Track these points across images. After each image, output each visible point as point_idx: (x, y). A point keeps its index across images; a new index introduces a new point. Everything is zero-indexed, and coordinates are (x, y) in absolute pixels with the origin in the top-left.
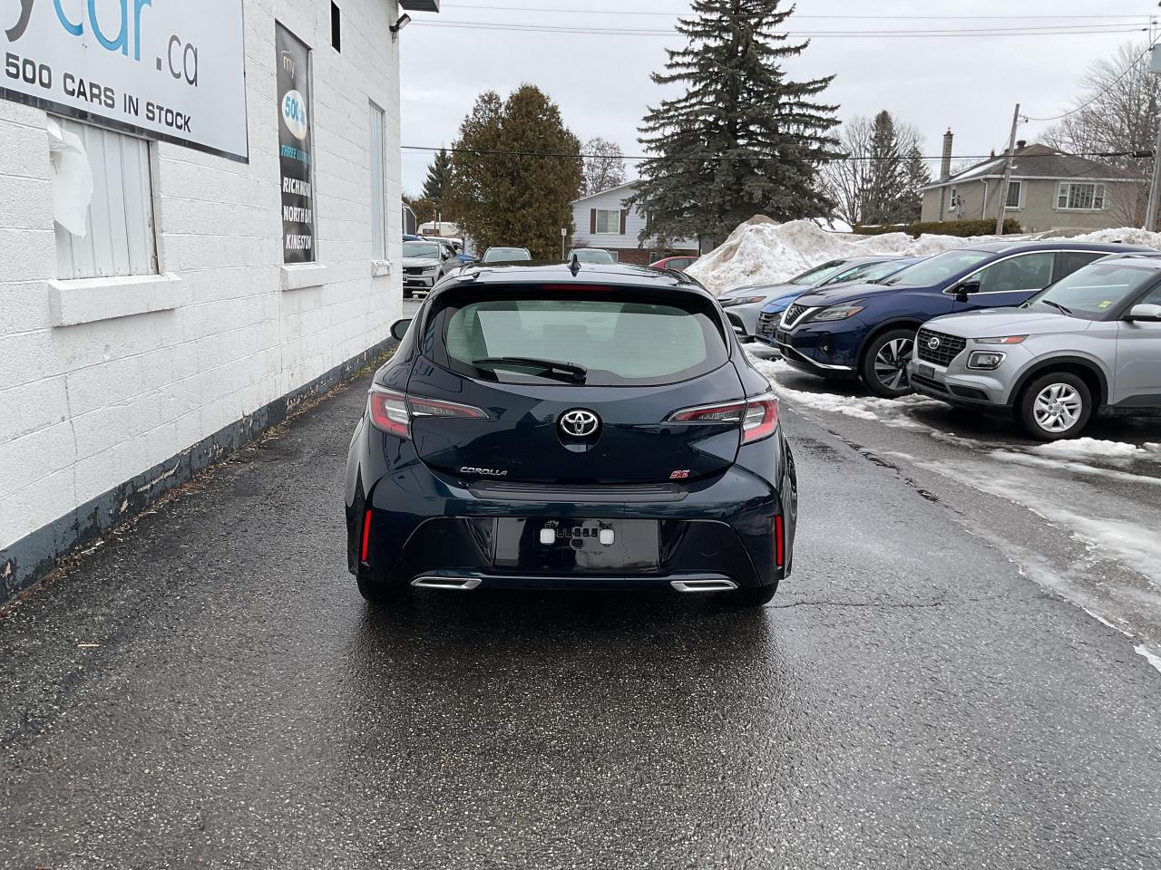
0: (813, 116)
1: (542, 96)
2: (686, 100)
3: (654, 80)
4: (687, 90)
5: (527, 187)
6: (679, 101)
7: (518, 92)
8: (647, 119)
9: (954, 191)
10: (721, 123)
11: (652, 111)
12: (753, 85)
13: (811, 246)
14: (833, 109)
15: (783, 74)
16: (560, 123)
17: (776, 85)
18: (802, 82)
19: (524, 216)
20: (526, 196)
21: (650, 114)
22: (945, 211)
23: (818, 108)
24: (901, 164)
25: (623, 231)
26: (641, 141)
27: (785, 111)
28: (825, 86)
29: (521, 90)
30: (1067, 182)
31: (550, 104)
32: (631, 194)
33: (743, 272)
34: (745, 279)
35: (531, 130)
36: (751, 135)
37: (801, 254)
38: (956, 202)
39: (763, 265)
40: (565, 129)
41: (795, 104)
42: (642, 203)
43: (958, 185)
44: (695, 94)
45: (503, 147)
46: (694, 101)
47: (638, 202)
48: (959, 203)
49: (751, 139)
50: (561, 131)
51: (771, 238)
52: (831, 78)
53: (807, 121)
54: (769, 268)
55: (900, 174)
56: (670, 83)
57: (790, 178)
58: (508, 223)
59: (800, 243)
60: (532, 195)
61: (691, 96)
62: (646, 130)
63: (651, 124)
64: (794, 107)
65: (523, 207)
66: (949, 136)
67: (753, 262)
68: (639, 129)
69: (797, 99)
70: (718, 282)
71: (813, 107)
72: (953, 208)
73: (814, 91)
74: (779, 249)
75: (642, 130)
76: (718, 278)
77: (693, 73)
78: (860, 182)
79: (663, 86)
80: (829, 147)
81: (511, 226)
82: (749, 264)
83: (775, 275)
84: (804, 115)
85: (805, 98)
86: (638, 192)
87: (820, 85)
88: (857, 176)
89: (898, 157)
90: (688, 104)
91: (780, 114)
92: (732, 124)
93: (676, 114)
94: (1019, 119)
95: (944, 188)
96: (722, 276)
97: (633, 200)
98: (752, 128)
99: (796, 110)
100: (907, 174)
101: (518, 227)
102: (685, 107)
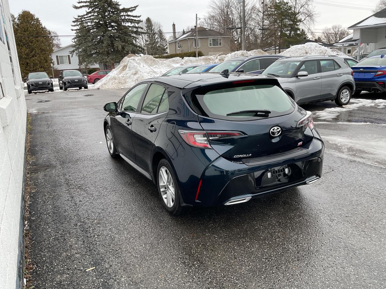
0: (133, 20)
1: (32, 14)
2: (87, 15)
3: (74, 8)
4: (86, 11)
5: (33, 50)
6: (84, 15)
7: (21, 13)
8: (74, 22)
9: (178, 43)
10: (101, 22)
11: (76, 19)
12: (110, 9)
13: (152, 64)
14: (139, 17)
15: (120, 5)
16: (41, 25)
17: (118, 9)
18: (128, 8)
19: (34, 60)
20: (33, 52)
21: (75, 20)
22: (177, 50)
23: (134, 17)
24: (157, 35)
25: (70, 63)
26: (72, 30)
27: (123, 18)
28: (135, 9)
29: (23, 13)
30: (211, 38)
31: (36, 17)
32: (72, 49)
33: (132, 74)
34: (134, 76)
35: (31, 28)
36: (112, 26)
37: (149, 67)
38: (180, 46)
39: (138, 71)
40: (43, 27)
41: (126, 15)
42: (77, 52)
43: (180, 41)
44: (90, 12)
45: (20, 35)
46: (90, 15)
47: (75, 52)
48: (181, 47)
49: (112, 28)
50: (42, 27)
51: (138, 62)
52: (137, 6)
53: (132, 21)
54: (141, 72)
55: (157, 38)
56: (80, 9)
57: (130, 41)
58: (27, 63)
59: (148, 63)
60: (36, 52)
61: (88, 13)
62: (75, 26)
63: (76, 23)
64: (126, 16)
65: (33, 56)
66: (174, 25)
67: (134, 70)
68: (72, 26)
69: (126, 14)
70: (124, 78)
71: (132, 16)
72: (179, 48)
73: (132, 11)
74: (142, 66)
75: (73, 26)
76: (123, 77)
77: (88, 5)
78: (145, 41)
79: (78, 10)
80: (139, 30)
81: (29, 65)
82: (133, 71)
83: (143, 74)
84: (130, 19)
85: (129, 13)
86: (75, 48)
87: (133, 9)
88: (144, 39)
89: (155, 32)
90: (88, 16)
91: (122, 19)
92: (105, 23)
93: (85, 19)
94: (198, 19)
95: (175, 42)
96: (125, 76)
97: (73, 51)
98: (112, 24)
99: (127, 18)
100: (159, 38)
101: (32, 64)
102: (88, 17)
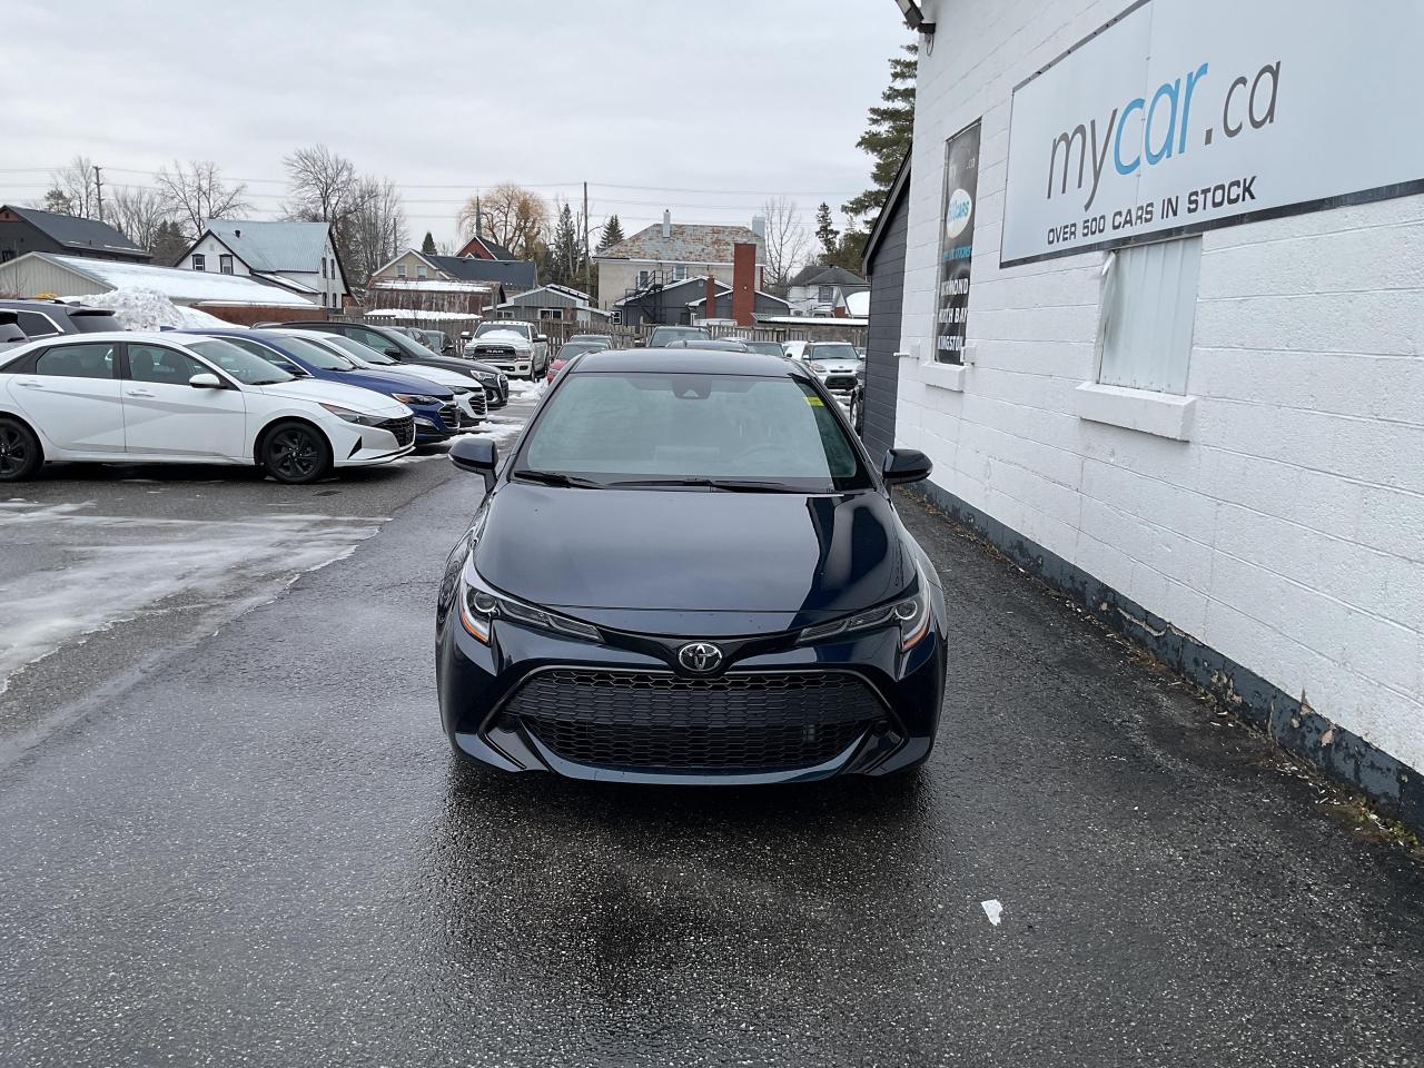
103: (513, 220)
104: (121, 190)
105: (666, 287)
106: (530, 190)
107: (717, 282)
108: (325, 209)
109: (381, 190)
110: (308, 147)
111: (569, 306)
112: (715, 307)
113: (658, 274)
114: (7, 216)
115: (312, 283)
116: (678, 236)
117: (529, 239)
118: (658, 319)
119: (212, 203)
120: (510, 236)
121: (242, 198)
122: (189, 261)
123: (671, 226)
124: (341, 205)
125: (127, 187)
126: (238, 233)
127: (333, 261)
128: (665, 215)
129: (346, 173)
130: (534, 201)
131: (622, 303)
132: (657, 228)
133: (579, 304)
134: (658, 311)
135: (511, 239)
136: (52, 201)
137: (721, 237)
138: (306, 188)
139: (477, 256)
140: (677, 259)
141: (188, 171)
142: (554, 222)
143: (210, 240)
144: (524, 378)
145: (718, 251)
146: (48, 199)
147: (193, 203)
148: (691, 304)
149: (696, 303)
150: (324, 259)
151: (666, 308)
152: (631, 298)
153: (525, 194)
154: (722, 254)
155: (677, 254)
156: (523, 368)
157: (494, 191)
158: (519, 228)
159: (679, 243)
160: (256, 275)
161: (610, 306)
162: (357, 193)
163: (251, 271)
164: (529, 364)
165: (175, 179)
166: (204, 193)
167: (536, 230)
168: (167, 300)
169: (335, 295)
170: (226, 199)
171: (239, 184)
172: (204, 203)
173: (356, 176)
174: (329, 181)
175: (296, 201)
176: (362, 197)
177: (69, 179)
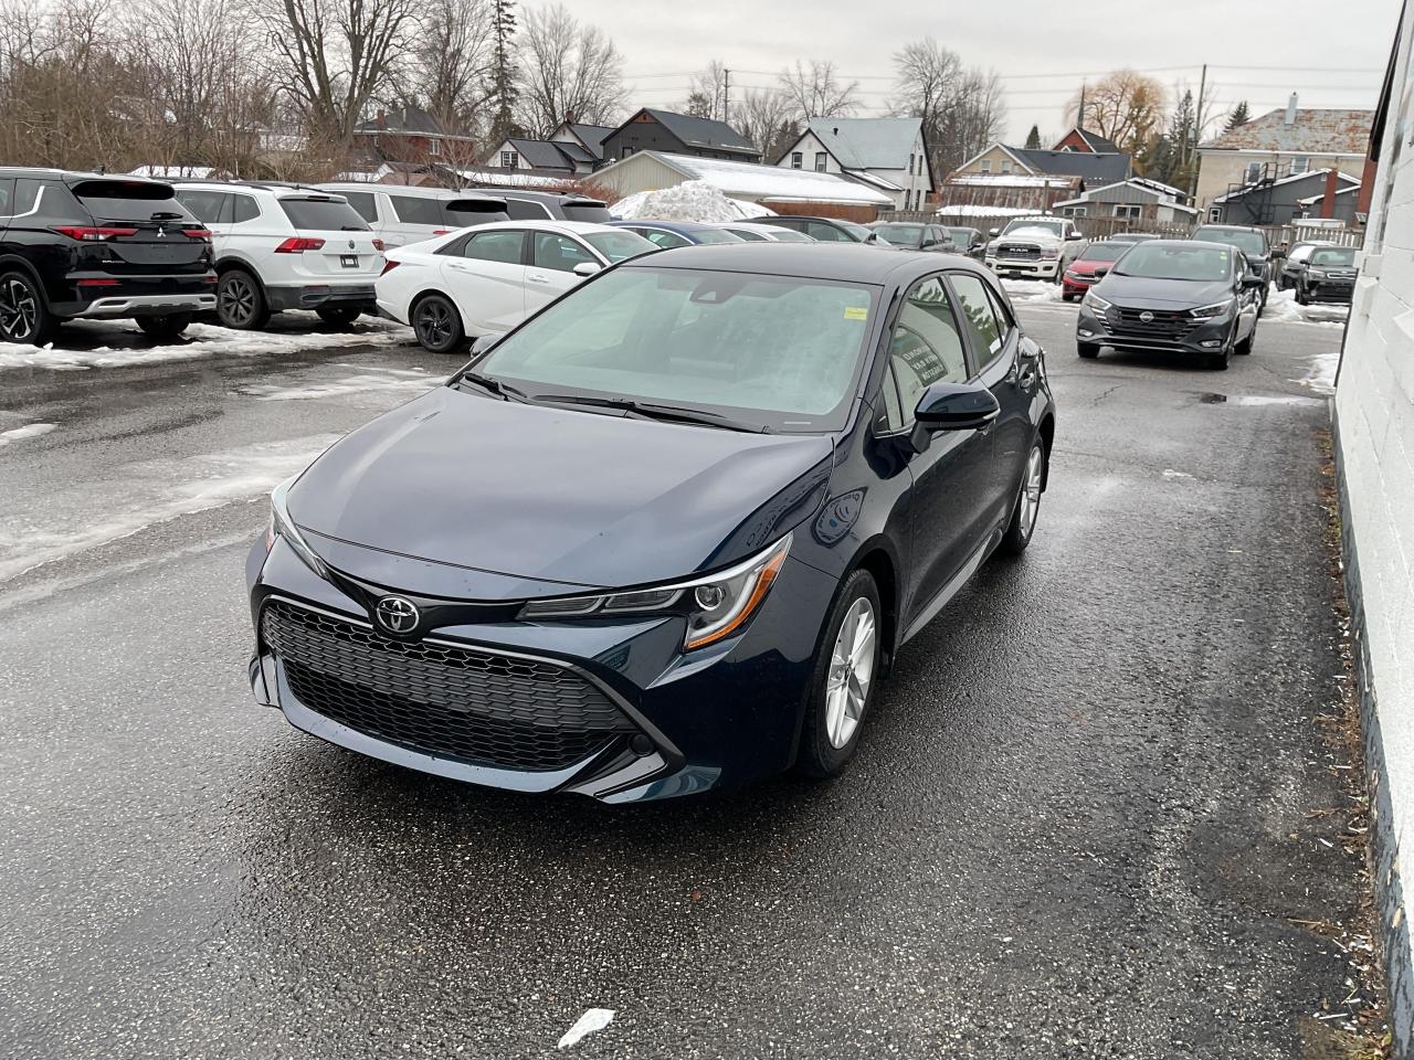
103: (1125, 109)
104: (751, 92)
105: (1280, 181)
106: (1148, 75)
107: (1340, 175)
108: (927, 104)
109: (986, 82)
110: (917, 40)
111: (1149, 202)
112: (1334, 205)
113: (1272, 167)
114: (645, 119)
115: (898, 180)
116: (1305, 123)
117: (1141, 130)
118: (1264, 218)
119: (825, 100)
120: (1119, 126)
121: (853, 95)
122: (789, 160)
123: (1297, 111)
124: (943, 99)
125: (756, 88)
126: (836, 130)
127: (921, 157)
128: (1291, 99)
129: (951, 66)
130: (1151, 87)
131: (1223, 200)
132: (1280, 114)
133: (1162, 199)
134: (1265, 210)
135: (1120, 130)
136: (694, 104)
137: (1359, 123)
138: (911, 83)
139: (1074, 149)
140: (1299, 150)
141: (808, 70)
142: (1171, 111)
143: (810, 138)
144: (1047, 279)
145: (1352, 139)
146: (690, 101)
147: (809, 102)
148: (1304, 201)
149: (1311, 201)
150: (913, 155)
151: (1274, 206)
152: (1235, 194)
153: (1143, 80)
154: (1357, 143)
155: (1299, 143)
156: (1048, 268)
157: (1108, 78)
158: (1131, 118)
159: (1304, 131)
160: (846, 173)
161: (1209, 203)
162: (961, 87)
163: (842, 168)
164: (1055, 264)
165: (795, 80)
166: (820, 92)
167: (1149, 122)
168: (721, 195)
169: (919, 192)
170: (839, 97)
171: (852, 81)
172: (819, 103)
173: (961, 68)
174: (934, 75)
175: (899, 96)
176: (965, 90)
177: (704, 82)
